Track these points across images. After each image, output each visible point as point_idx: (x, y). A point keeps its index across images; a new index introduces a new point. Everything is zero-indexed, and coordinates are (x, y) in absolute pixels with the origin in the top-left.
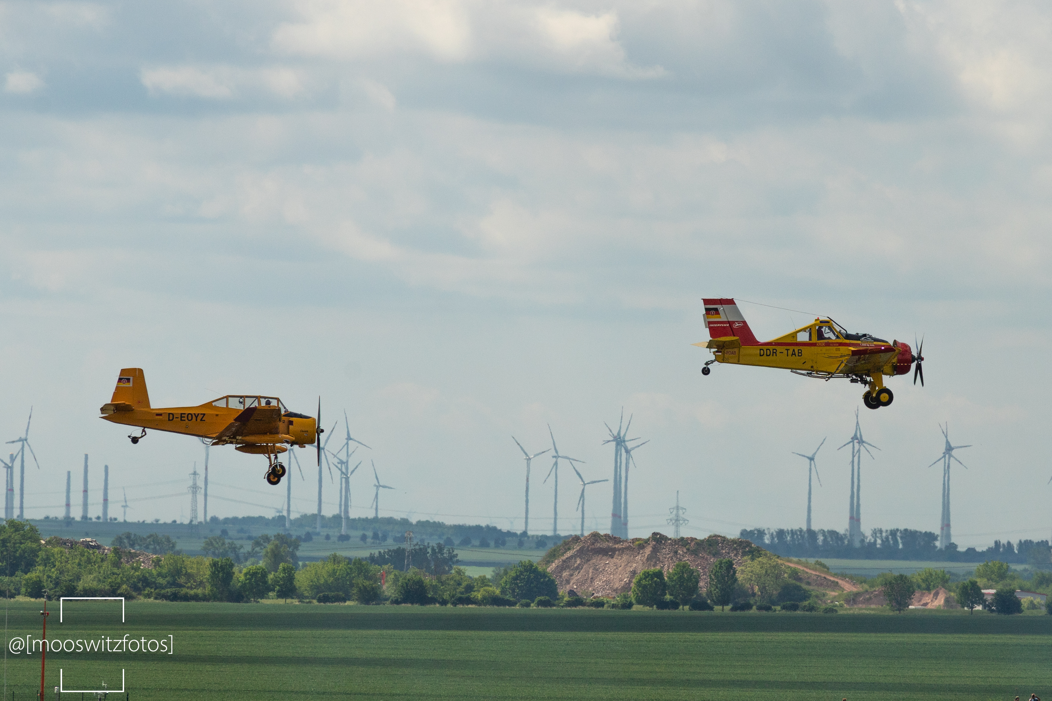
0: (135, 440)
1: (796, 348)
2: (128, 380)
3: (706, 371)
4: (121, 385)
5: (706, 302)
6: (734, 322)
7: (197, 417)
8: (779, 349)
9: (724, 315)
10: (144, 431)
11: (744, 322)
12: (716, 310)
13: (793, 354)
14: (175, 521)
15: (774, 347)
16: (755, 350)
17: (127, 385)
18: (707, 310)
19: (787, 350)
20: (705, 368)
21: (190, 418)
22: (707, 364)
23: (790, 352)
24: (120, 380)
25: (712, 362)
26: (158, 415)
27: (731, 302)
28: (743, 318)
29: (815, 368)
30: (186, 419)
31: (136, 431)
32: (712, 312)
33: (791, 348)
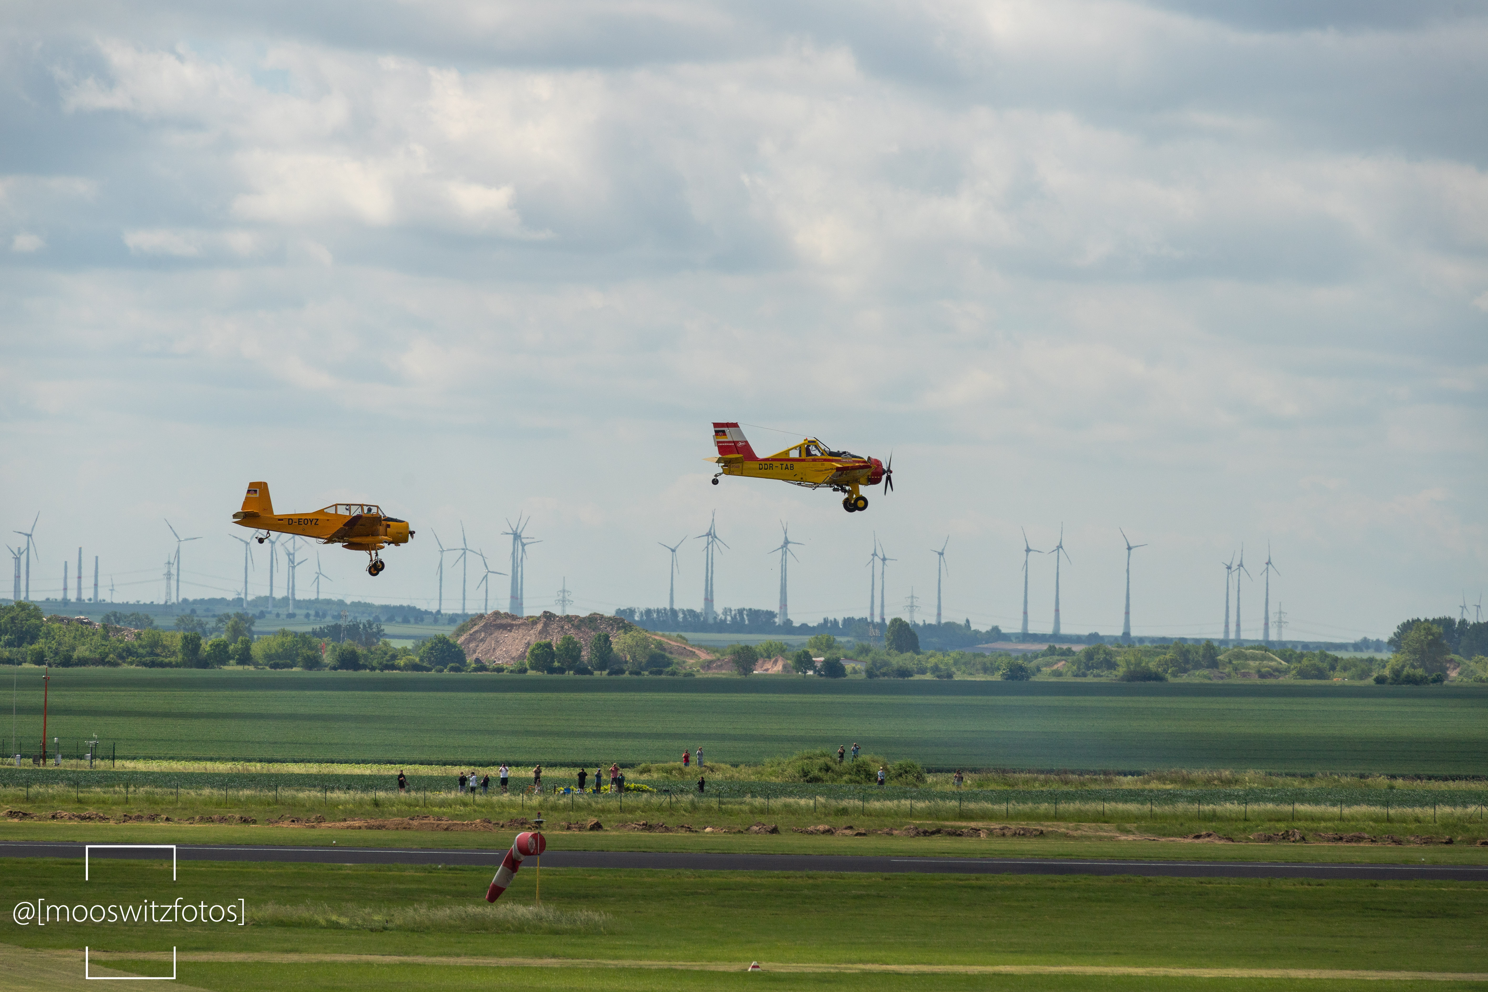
0: (261, 541)
1: (789, 463)
2: (256, 491)
3: (715, 482)
4: (250, 495)
5: (716, 425)
6: (738, 442)
7: (311, 522)
8: (775, 463)
9: (731, 436)
10: (268, 533)
11: (746, 442)
12: (724, 432)
13: (787, 468)
14: (152, 602)
15: (771, 462)
16: (755, 465)
17: (254, 496)
18: (717, 432)
19: (782, 464)
20: (714, 479)
21: (306, 523)
22: (716, 476)
23: (784, 466)
24: (249, 491)
25: (720, 474)
26: (279, 520)
27: (735, 425)
28: (745, 438)
29: (804, 479)
30: (302, 523)
31: (263, 533)
32: (721, 433)
33: (785, 463)
